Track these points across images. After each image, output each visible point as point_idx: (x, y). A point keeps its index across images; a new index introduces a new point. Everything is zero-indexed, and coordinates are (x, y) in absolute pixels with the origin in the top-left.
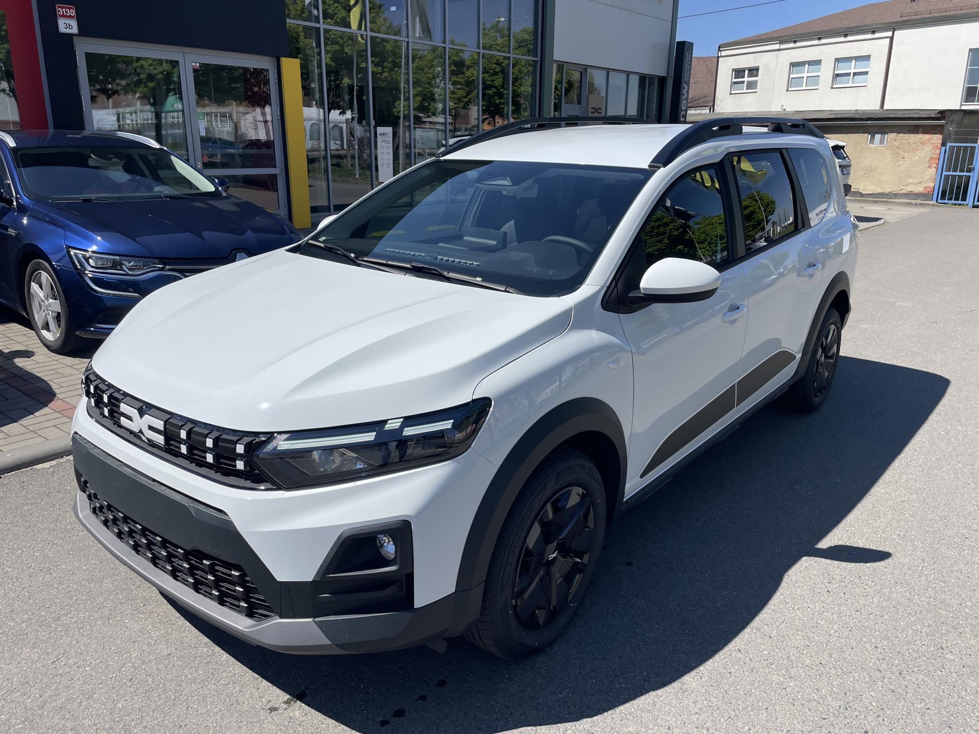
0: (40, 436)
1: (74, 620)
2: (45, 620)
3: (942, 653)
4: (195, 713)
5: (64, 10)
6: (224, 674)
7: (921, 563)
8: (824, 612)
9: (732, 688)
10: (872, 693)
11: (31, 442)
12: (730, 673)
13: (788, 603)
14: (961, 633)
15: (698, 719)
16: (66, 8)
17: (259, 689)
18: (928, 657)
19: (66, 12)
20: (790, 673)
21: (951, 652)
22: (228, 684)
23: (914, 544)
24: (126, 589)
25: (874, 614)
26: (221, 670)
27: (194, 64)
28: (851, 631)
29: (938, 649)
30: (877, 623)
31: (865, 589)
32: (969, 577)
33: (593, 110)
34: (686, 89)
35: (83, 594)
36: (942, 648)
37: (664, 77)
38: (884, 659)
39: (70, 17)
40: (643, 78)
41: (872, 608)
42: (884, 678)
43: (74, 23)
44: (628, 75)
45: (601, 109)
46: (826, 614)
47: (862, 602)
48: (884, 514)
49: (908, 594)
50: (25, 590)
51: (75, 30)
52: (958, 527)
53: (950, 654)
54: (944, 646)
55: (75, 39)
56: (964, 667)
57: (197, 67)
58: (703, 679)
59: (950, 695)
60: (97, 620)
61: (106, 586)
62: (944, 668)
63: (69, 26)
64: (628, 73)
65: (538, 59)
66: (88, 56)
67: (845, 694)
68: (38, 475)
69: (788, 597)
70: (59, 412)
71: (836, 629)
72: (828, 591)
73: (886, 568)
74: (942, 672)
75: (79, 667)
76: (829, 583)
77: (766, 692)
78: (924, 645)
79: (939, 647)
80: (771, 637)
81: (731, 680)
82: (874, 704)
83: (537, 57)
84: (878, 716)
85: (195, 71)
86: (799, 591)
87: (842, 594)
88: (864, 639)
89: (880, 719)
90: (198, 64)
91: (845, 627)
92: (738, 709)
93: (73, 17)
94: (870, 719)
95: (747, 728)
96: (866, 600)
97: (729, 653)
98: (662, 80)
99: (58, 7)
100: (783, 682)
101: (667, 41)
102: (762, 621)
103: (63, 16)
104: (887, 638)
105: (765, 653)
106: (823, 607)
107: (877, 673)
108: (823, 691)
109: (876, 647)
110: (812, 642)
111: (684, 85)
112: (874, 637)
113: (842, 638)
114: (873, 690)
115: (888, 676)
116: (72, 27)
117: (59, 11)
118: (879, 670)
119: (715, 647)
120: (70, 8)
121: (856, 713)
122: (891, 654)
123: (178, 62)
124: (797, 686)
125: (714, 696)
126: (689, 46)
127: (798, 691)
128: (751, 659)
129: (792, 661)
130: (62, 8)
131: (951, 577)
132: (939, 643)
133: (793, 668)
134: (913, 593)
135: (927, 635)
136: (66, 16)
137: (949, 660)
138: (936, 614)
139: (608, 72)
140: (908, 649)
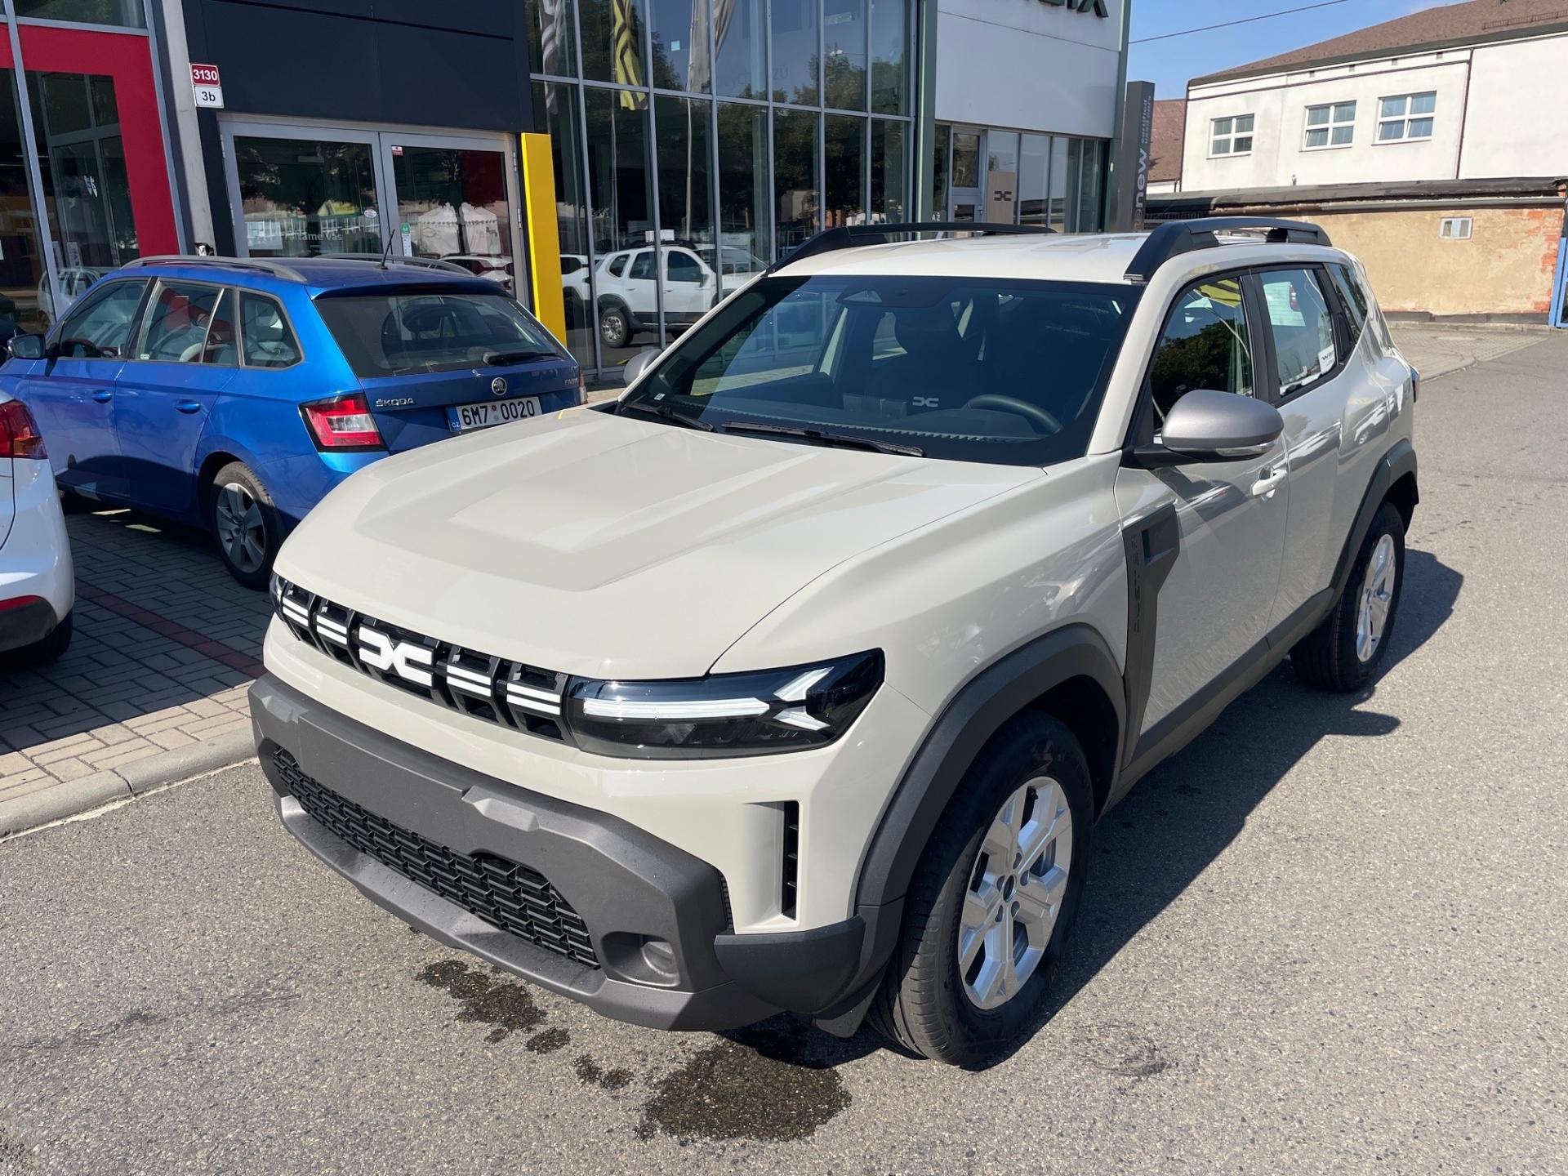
1: (361, 975)
2: (320, 976)
4: (564, 1099)
5: (202, 72)
8: (1450, 958)
10: (1535, 1070)
13: (1395, 946)
15: (1283, 1107)
16: (204, 69)
19: (205, 75)
20: (1411, 1043)
25: (1525, 960)
27: (394, 148)
28: (1493, 984)
30: (1531, 973)
31: (1508, 925)
33: (998, 196)
34: (1145, 157)
35: (365, 940)
37: (1109, 140)
38: (1546, 1023)
39: (212, 82)
40: (1075, 141)
41: (1521, 951)
42: (1549, 1048)
43: (217, 91)
44: (1052, 138)
45: (1010, 193)
46: (1453, 960)
47: (1506, 943)
51: (219, 103)
55: (219, 116)
57: (399, 154)
63: (210, 97)
64: (1052, 135)
65: (912, 120)
66: (241, 143)
67: (1496, 1071)
69: (1394, 938)
71: (1471, 981)
72: (1454, 929)
73: (1536, 894)
75: (385, 1039)
76: (1454, 917)
77: (1378, 1071)
80: (1376, 995)
81: (1325, 1055)
82: (1540, 1085)
83: (909, 115)
84: (1548, 1101)
85: (396, 158)
87: (1474, 933)
88: (1515, 996)
89: (1551, 1105)
90: (400, 149)
92: (1341, 1094)
93: (215, 83)
94: (1536, 1105)
95: (1358, 1119)
96: (1512, 941)
97: (1317, 1017)
98: (1106, 144)
99: (194, 68)
100: (1402, 1056)
101: (1111, 81)
102: (1359, 972)
103: (200, 81)
104: (1549, 994)
105: (1370, 1016)
106: (1449, 951)
107: (1539, 1042)
108: (1462, 1067)
109: (1534, 1006)
110: (1437, 1000)
111: (1142, 151)
112: (1530, 993)
113: (1482, 994)
114: (1535, 1065)
115: (1556, 1046)
116: (215, 97)
117: (194, 74)
118: (1541, 1038)
119: (1294, 1009)
120: (211, 69)
121: (1515, 1098)
122: (1557, 1015)
123: (370, 145)
124: (1422, 1061)
125: (1303, 1077)
126: (1147, 88)
127: (1426, 1069)
128: (1350, 1026)
129: (1412, 1028)
130: (200, 69)
133: (1414, 1036)
136: (206, 82)
139: (1020, 134)
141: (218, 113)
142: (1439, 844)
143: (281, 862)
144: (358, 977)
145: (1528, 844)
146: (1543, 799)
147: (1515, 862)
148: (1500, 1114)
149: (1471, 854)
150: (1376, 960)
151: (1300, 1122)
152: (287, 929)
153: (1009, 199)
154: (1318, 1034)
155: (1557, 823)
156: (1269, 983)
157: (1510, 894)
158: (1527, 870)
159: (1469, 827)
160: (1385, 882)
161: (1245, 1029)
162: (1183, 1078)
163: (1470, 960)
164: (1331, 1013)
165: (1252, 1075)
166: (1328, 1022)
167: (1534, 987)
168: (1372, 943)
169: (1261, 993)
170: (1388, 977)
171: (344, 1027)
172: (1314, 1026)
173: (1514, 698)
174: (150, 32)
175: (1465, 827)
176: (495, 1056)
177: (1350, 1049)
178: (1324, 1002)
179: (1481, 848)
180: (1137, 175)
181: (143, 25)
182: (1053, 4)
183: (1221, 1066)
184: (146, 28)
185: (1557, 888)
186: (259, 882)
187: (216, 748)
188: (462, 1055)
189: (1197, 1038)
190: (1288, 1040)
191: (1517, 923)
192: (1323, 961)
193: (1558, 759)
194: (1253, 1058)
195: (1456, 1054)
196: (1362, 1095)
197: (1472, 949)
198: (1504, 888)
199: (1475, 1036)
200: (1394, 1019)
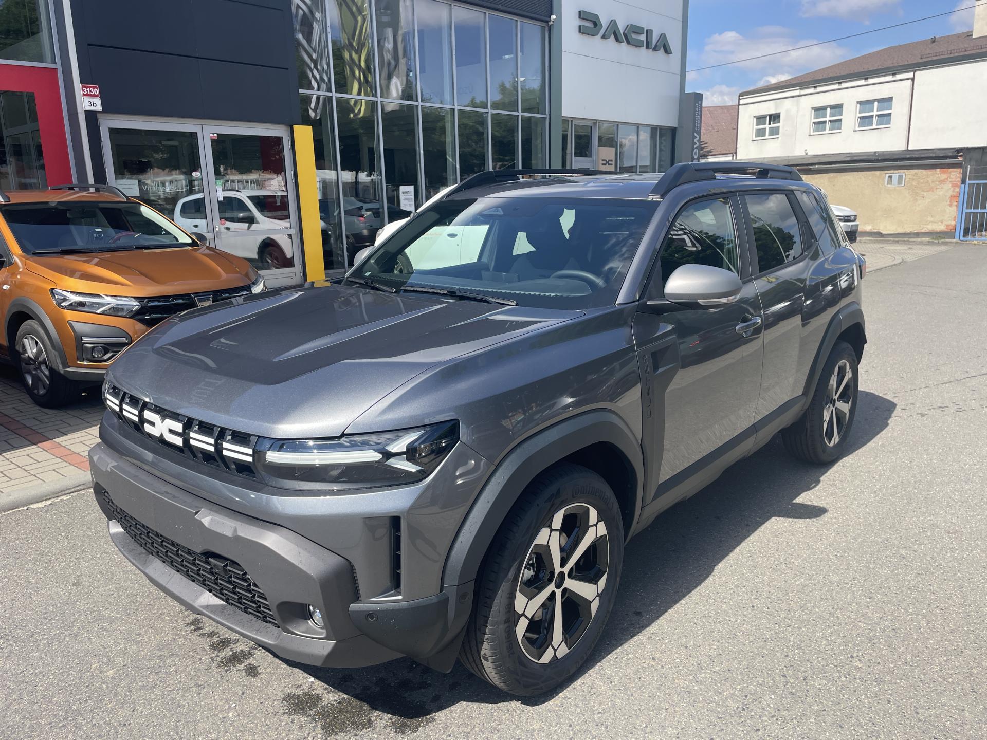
0: (39, 478)
1: (45, 637)
2: (20, 637)
3: (851, 661)
4: (140, 714)
5: (88, 89)
6: (171, 682)
7: (851, 581)
8: (744, 624)
9: (639, 692)
10: (773, 697)
11: (30, 484)
12: (640, 678)
13: (711, 617)
14: (874, 644)
15: (599, 718)
16: (90, 87)
17: (200, 694)
18: (836, 664)
19: (90, 91)
20: (698, 678)
21: (859, 660)
22: (173, 690)
23: (849, 563)
24: (95, 611)
25: (792, 627)
26: (168, 679)
27: (211, 135)
28: (765, 641)
29: (848, 657)
30: (792, 634)
31: (789, 604)
32: (896, 593)
33: (604, 162)
34: (698, 138)
35: (57, 615)
36: (852, 657)
37: (675, 128)
38: (791, 666)
39: (94, 95)
40: (654, 130)
41: (792, 621)
42: (787, 683)
43: (98, 101)
44: (638, 127)
45: (612, 161)
46: (745, 626)
47: (783, 616)
48: (826, 537)
49: (830, 608)
50: (6, 612)
51: (99, 108)
52: (898, 548)
53: (858, 662)
54: (855, 655)
55: (99, 116)
56: (869, 674)
57: (214, 138)
58: (613, 684)
59: (849, 699)
60: (66, 636)
61: (78, 608)
62: (849, 675)
63: (94, 104)
64: (638, 126)
65: (548, 117)
66: (113, 132)
67: (746, 696)
68: (33, 514)
69: (712, 612)
70: (60, 458)
71: (751, 639)
72: (753, 607)
73: (815, 585)
74: (846, 678)
75: (44, 676)
76: (756, 599)
78: (835, 654)
79: (849, 655)
80: (686, 647)
81: (639, 684)
82: (772, 705)
83: (545, 114)
84: (774, 716)
85: (213, 141)
86: (724, 606)
87: (765, 609)
88: (777, 649)
89: (775, 719)
90: (216, 135)
91: (761, 638)
92: (640, 709)
93: (97, 96)
94: (765, 718)
95: (644, 725)
96: (788, 614)
97: (643, 661)
98: (673, 131)
99: (83, 87)
100: (688, 686)
101: (677, 93)
102: (681, 633)
103: (87, 95)
104: (799, 647)
105: (677, 660)
106: (744, 620)
107: (782, 678)
108: (725, 694)
109: (787, 656)
110: (725, 651)
111: (695, 134)
112: (787, 647)
113: (755, 647)
114: (774, 693)
115: (792, 681)
116: (97, 105)
117: (83, 91)
118: (784, 676)
120: (94, 88)
121: (752, 714)
122: (800, 661)
123: (197, 133)
124: (701, 690)
125: (619, 698)
126: (698, 97)
127: (701, 694)
128: (662, 666)
129: (702, 668)
130: (87, 88)
131: (879, 593)
132: (850, 652)
133: (701, 673)
134: (836, 607)
135: (840, 645)
136: (91, 95)
137: (856, 668)
138: (854, 626)
139: (618, 125)
140: (818, 658)
141: (98, 114)
142: (764, 554)
143: (25, 567)
144: (43, 638)
145: (822, 554)
146: (843, 526)
147: (809, 565)
148: (739, 724)
149: (782, 560)
150: (695, 625)
151: (606, 727)
152: (11, 608)
153: (611, 165)
154: (639, 672)
155: (846, 541)
157: (798, 585)
158: (815, 570)
159: (788, 543)
163: (755, 626)
164: (653, 659)
165: (587, 697)
166: (649, 664)
167: (791, 643)
168: (697, 615)
170: (698, 636)
171: (22, 668)
172: (639, 667)
173: (848, 465)
174: (59, 66)
175: (785, 543)
176: (107, 687)
179: (790, 556)
180: (693, 149)
181: (54, 62)
182: (637, 46)
184: (55, 63)
185: (830, 582)
186: (6, 579)
187: (11, 497)
188: (87, 686)
190: (618, 675)
191: (795, 603)
192: (661, 626)
193: (861, 502)
195: (724, 685)
196: (653, 710)
197: (760, 619)
198: (796, 581)
199: (741, 674)
200: (692, 662)
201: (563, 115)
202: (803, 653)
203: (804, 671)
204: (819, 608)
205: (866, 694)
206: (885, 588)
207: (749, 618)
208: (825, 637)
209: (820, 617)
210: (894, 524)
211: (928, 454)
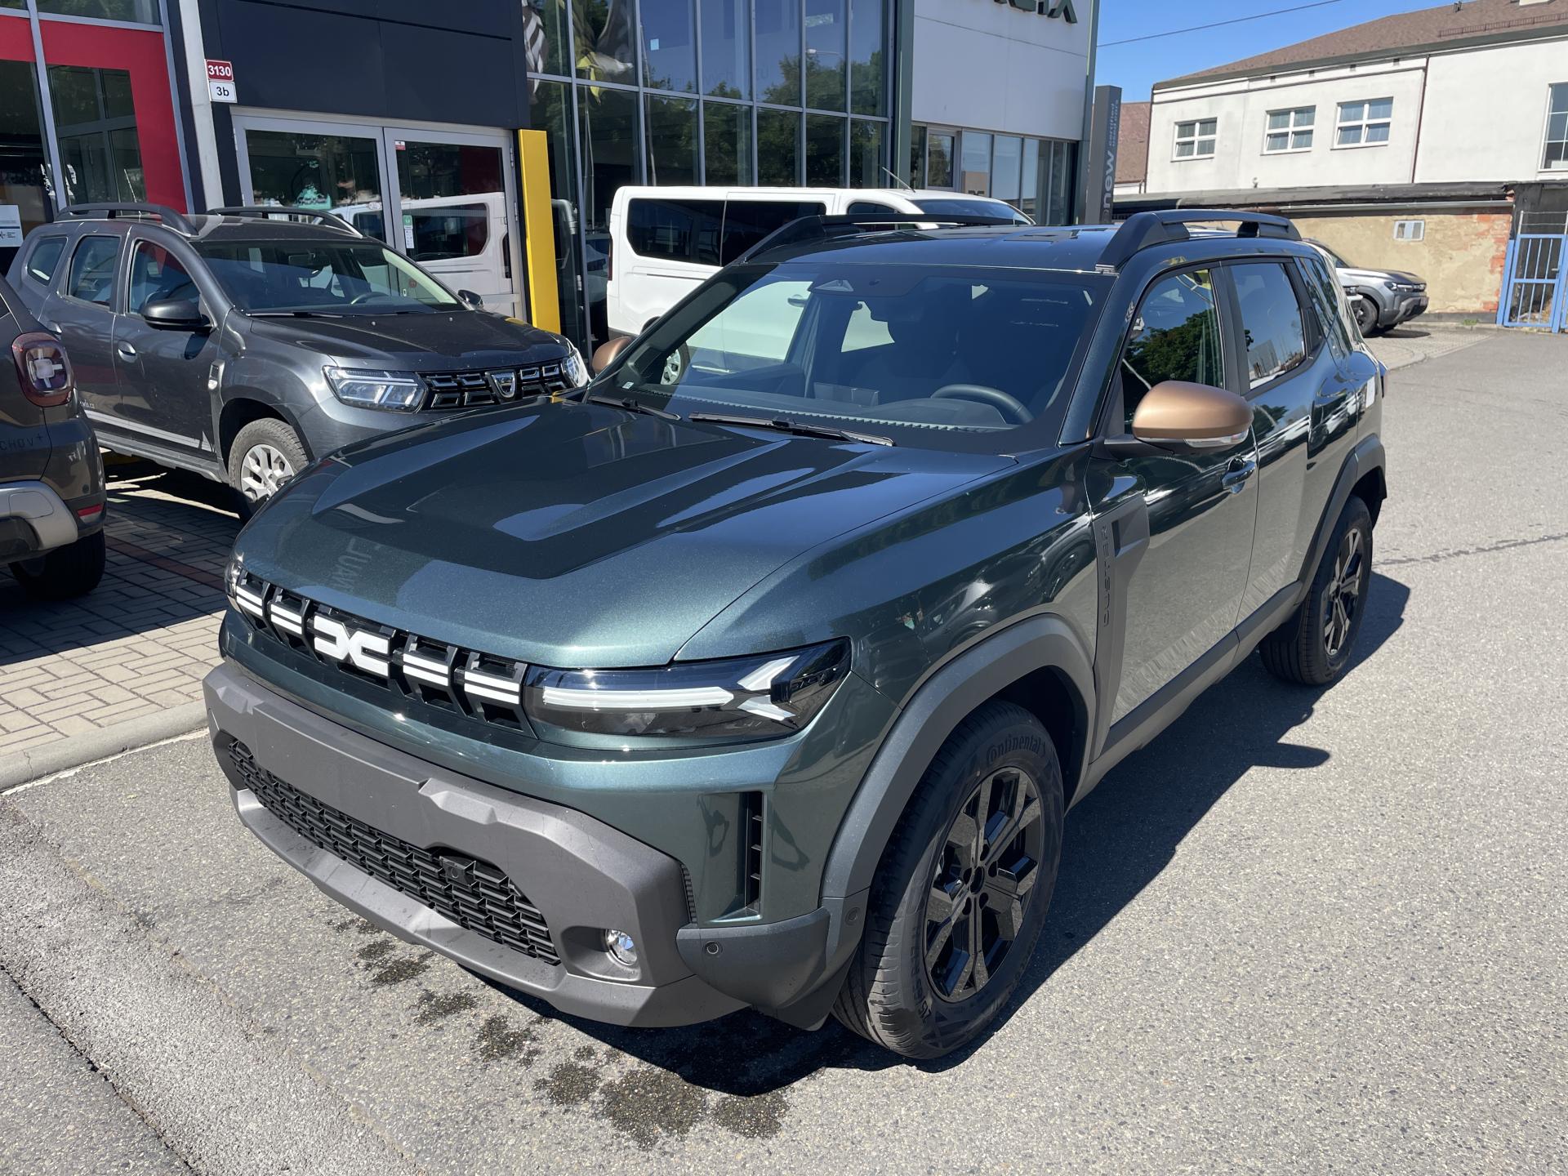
5: (216, 68)
8: (1379, 835)
9: (1276, 909)
10: (1446, 913)
13: (1332, 827)
15: (1239, 937)
16: (219, 65)
18: (1511, 878)
19: (220, 71)
20: (1344, 894)
21: (1539, 873)
23: (1488, 764)
25: (1441, 837)
27: (397, 143)
28: (1414, 853)
30: (1445, 846)
34: (1112, 159)
36: (1528, 869)
37: (1078, 142)
39: (226, 78)
40: (1045, 143)
41: (1438, 830)
42: (1458, 898)
43: (230, 87)
44: (1023, 140)
47: (1425, 825)
49: (1483, 816)
51: (232, 98)
52: (1546, 745)
54: (1531, 867)
55: (232, 110)
57: (402, 147)
63: (223, 92)
64: (1023, 138)
65: (889, 120)
66: (251, 135)
67: (1413, 913)
71: (1394, 851)
72: (1382, 815)
76: (1383, 806)
77: (1316, 913)
78: (1506, 867)
79: (1524, 868)
80: (1316, 861)
81: (1273, 902)
82: (1448, 922)
83: (886, 116)
84: (1455, 933)
85: (398, 152)
87: (1399, 817)
88: (1431, 862)
89: (1457, 936)
90: (403, 144)
91: (1407, 850)
92: (1285, 928)
93: (229, 78)
94: (1444, 936)
95: (1299, 945)
96: (1430, 823)
97: (1267, 876)
98: (1075, 148)
99: (209, 64)
101: (1080, 85)
102: (1302, 845)
103: (215, 77)
104: (1459, 860)
107: (1450, 893)
108: (1385, 911)
109: (1447, 869)
111: (1109, 153)
112: (1444, 860)
113: (1404, 860)
114: (1446, 909)
115: (1463, 896)
116: (229, 93)
117: (209, 70)
118: (1452, 891)
119: (1248, 871)
120: (225, 66)
121: (1428, 931)
122: (1465, 875)
123: (375, 139)
124: (1353, 907)
125: (1255, 917)
126: (1115, 92)
127: (1356, 912)
128: (1294, 882)
129: (1344, 883)
130: (214, 65)
131: (1538, 798)
132: (1524, 864)
133: (1347, 889)
134: (1489, 815)
135: (1509, 858)
136: (220, 77)
137: (1537, 881)
138: (1519, 836)
139: (993, 136)
140: (1486, 871)
141: (231, 108)
145: (1448, 753)
148: (1415, 942)
149: (1399, 760)
151: (1253, 947)
154: (1267, 888)
155: (1475, 738)
156: (1228, 853)
157: (1431, 789)
160: (1327, 782)
161: (1208, 884)
162: (1157, 918)
164: (1279, 874)
165: (1213, 916)
166: (1275, 880)
167: (1448, 855)
169: (1220, 860)
172: (1265, 883)
174: (165, 29)
175: (1395, 741)
177: (1294, 898)
178: (1273, 866)
180: (1105, 177)
181: (157, 21)
182: (1024, 10)
183: (1188, 910)
184: (161, 24)
185: (1472, 785)
189: (1168, 891)
190: (1243, 892)
191: (1435, 810)
192: (1273, 837)
193: (1479, 690)
194: (1215, 904)
195: (1380, 901)
196: (1303, 929)
197: (1398, 829)
198: (1426, 785)
199: (1397, 889)
200: (1330, 878)
201: (913, 119)
202: (1467, 865)
203: (1475, 886)
204: (1468, 816)
205: (1559, 909)
206: (1544, 792)
207: (1381, 828)
208: (1486, 847)
209: (1474, 826)
210: (1530, 717)
211: (1547, 629)
